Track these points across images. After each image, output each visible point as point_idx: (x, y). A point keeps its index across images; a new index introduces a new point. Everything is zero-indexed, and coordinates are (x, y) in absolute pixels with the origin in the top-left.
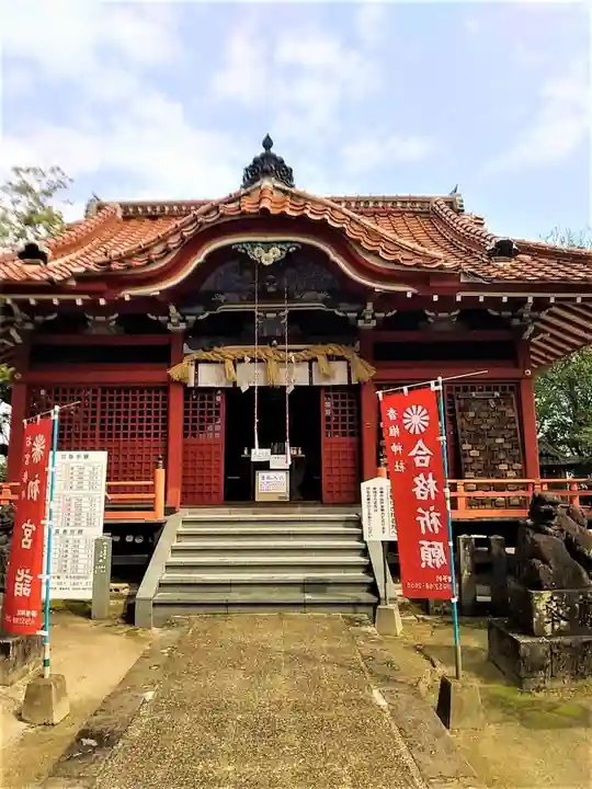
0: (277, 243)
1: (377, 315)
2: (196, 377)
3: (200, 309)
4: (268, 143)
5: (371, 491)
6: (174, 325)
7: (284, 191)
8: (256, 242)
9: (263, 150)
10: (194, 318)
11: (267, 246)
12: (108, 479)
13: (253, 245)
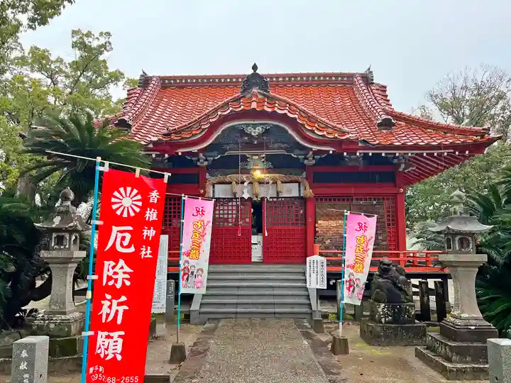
0: (261, 124)
1: (316, 157)
2: (214, 191)
3: (215, 153)
4: (255, 67)
5: (312, 262)
6: (201, 163)
7: (264, 95)
8: (249, 124)
9: (253, 71)
10: (212, 159)
11: (255, 126)
12: (169, 249)
13: (248, 125)
